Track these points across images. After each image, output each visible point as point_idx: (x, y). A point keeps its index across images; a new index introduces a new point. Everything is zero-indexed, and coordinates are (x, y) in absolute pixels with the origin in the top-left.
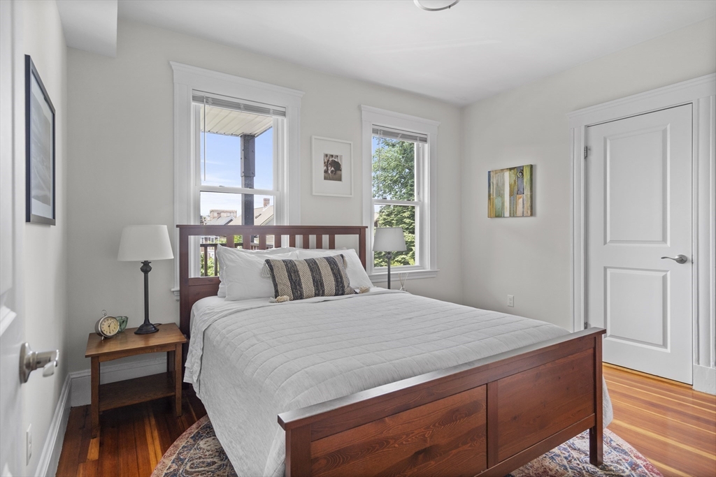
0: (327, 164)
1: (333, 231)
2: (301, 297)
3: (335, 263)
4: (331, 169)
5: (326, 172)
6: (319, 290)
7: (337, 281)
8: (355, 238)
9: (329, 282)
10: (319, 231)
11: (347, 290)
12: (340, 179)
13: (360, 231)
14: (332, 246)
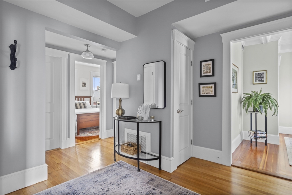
0: (83, 84)
1: (84, 97)
2: (77, 109)
3: (84, 103)
4: (84, 85)
5: (83, 85)
6: (81, 107)
7: (84, 106)
8: (89, 99)
9: (83, 106)
10: (81, 97)
11: (86, 108)
12: (86, 87)
13: (90, 97)
14: (84, 100)
